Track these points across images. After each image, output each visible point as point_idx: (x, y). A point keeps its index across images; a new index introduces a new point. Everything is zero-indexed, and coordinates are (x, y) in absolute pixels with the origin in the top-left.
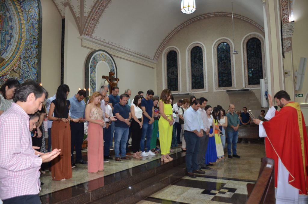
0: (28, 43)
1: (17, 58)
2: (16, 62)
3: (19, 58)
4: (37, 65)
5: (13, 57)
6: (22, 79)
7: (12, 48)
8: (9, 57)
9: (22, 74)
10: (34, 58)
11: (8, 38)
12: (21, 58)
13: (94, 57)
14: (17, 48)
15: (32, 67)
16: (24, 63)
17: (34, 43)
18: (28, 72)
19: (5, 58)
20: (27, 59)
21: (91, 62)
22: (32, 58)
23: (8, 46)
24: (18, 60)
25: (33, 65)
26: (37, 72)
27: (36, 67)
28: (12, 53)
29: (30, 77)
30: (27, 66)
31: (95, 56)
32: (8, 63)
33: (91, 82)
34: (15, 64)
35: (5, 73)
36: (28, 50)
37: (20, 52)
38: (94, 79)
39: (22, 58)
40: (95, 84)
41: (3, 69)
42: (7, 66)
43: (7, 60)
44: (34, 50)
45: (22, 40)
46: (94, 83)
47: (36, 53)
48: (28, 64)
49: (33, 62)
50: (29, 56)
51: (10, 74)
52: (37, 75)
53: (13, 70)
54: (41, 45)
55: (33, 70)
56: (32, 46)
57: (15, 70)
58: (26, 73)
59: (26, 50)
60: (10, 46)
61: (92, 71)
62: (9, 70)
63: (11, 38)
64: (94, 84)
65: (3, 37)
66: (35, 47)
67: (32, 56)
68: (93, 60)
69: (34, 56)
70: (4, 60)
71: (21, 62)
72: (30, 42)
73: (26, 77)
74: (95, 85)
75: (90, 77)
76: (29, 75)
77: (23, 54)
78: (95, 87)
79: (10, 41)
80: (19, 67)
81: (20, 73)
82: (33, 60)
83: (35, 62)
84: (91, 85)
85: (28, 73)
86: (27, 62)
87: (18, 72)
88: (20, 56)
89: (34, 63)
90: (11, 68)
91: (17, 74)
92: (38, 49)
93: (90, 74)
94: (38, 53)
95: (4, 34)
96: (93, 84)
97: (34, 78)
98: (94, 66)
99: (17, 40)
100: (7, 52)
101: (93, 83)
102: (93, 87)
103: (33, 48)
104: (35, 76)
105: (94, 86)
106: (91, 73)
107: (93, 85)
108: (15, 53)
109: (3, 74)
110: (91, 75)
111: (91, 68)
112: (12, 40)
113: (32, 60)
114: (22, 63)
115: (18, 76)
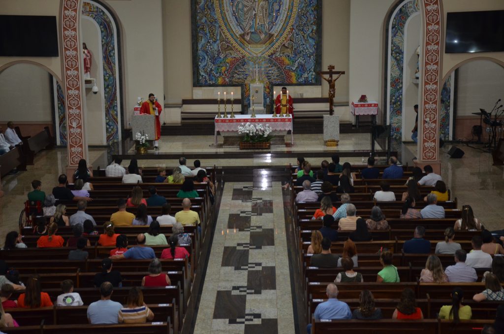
0: (303, 6)
1: (288, 29)
2: (287, 35)
3: (290, 29)
4: (316, 34)
5: (284, 29)
6: (296, 55)
7: (281, 18)
8: (279, 30)
9: (295, 49)
10: (312, 24)
11: (276, 7)
12: (293, 29)
13: (401, 10)
14: (289, 17)
15: (309, 38)
16: (297, 35)
17: (311, 4)
18: (303, 44)
19: (273, 33)
20: (300, 28)
21: (395, 18)
22: (308, 26)
23: (277, 17)
24: (289, 32)
25: (311, 35)
26: (315, 43)
27: (315, 36)
28: (282, 24)
29: (307, 51)
30: (302, 37)
31: (403, 6)
32: (278, 38)
33: (392, 51)
34: (285, 38)
35: (274, 51)
36: (303, 16)
37: (292, 21)
38: (400, 45)
39: (295, 28)
40: (403, 53)
41: (272, 46)
42: (277, 42)
43: (276, 35)
44: (310, 14)
45: (295, 4)
46: (401, 50)
47: (315, 18)
48: (303, 34)
49: (310, 30)
50: (305, 24)
51: (281, 51)
52: (315, 47)
53: (284, 45)
54: (321, 4)
55: (311, 40)
56: (308, 9)
57: (286, 45)
58: (301, 46)
59: (299, 17)
60: (278, 17)
61: (397, 32)
62: (279, 46)
63: (280, 6)
64: (401, 53)
65: (271, 8)
66: (313, 9)
67: (308, 22)
68: (397, 15)
69: (312, 22)
70: (272, 35)
71: (293, 35)
72: (305, 4)
73: (301, 52)
74: (403, 55)
75: (392, 43)
76: (305, 48)
77: (295, 23)
78: (403, 58)
79: (279, 10)
80: (291, 40)
81: (292, 48)
82: (310, 27)
83: (313, 30)
84: (393, 55)
85: (304, 46)
86: (302, 32)
87: (290, 47)
88: (292, 26)
89: (312, 32)
90: (281, 44)
91: (289, 49)
92: (317, 11)
93: (392, 37)
94: (316, 17)
95: (271, 4)
96: (396, 53)
97: (311, 51)
98: (401, 24)
99: (287, 7)
100: (276, 25)
101: (398, 51)
102: (398, 58)
103: (310, 11)
104: (314, 49)
105: (401, 56)
106: (394, 35)
107: (398, 55)
108: (286, 24)
109: (272, 52)
110: (392, 40)
111: (394, 29)
112: (281, 9)
113: (308, 29)
114: (295, 35)
115: (290, 52)
